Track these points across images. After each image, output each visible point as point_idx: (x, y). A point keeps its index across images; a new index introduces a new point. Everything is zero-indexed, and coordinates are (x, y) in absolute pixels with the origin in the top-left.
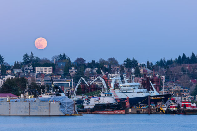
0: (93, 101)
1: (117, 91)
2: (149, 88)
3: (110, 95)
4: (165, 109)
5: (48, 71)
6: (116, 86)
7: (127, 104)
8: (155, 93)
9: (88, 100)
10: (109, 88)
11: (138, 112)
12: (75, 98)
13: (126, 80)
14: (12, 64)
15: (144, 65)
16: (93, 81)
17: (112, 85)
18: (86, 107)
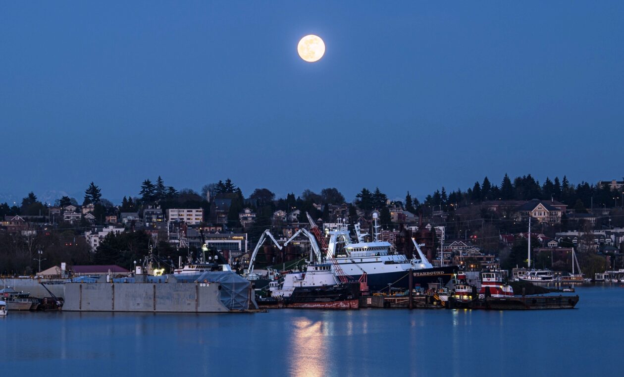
0: (291, 282)
1: (341, 259)
2: (410, 253)
3: (326, 268)
4: (445, 298)
5: (194, 217)
6: (340, 249)
7: (364, 287)
8: (424, 264)
9: (280, 279)
10: (324, 253)
11: (387, 305)
12: (252, 274)
13: (360, 236)
14: (118, 203)
15: (398, 204)
16: (291, 238)
17: (331, 247)
18: (276, 293)
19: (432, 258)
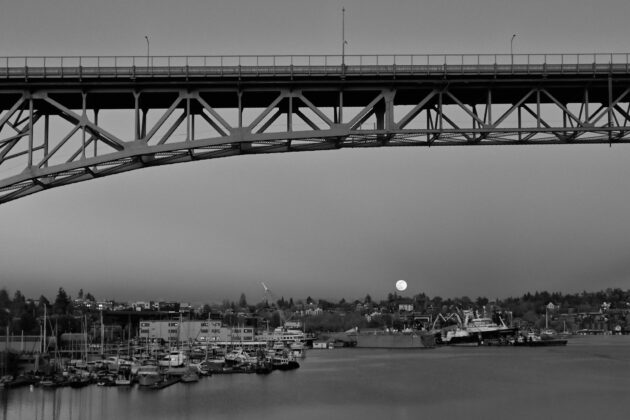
1: (471, 325)
2: (498, 323)
6: (470, 321)
8: (504, 327)
9: (446, 334)
10: (463, 322)
12: (434, 332)
13: (478, 316)
16: (450, 317)
17: (467, 320)
18: (444, 339)
19: (508, 325)
